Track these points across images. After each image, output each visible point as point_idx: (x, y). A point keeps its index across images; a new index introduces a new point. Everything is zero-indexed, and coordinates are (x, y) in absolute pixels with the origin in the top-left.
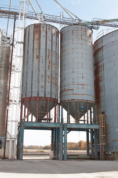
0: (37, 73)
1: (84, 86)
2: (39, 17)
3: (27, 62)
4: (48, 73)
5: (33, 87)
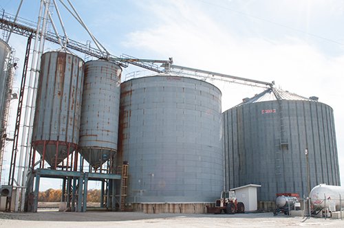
1: (109, 133)
2: (60, 41)
3: (46, 97)
4: (71, 115)
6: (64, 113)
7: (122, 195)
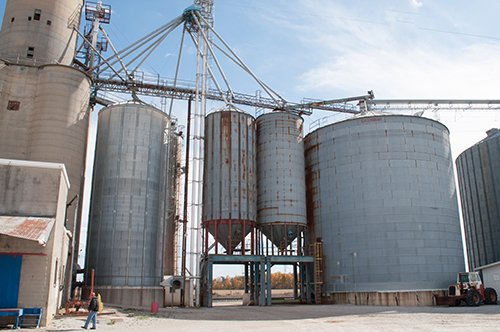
0: (227, 185)
1: (293, 203)
2: (224, 97)
4: (244, 185)
5: (223, 205)
6: (235, 184)
7: (317, 282)
